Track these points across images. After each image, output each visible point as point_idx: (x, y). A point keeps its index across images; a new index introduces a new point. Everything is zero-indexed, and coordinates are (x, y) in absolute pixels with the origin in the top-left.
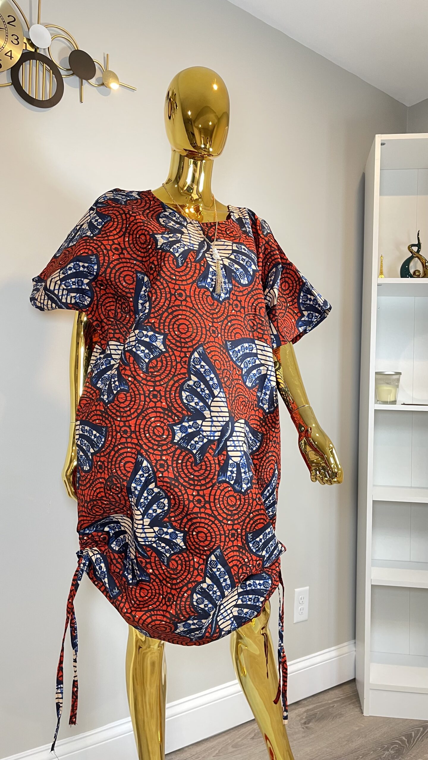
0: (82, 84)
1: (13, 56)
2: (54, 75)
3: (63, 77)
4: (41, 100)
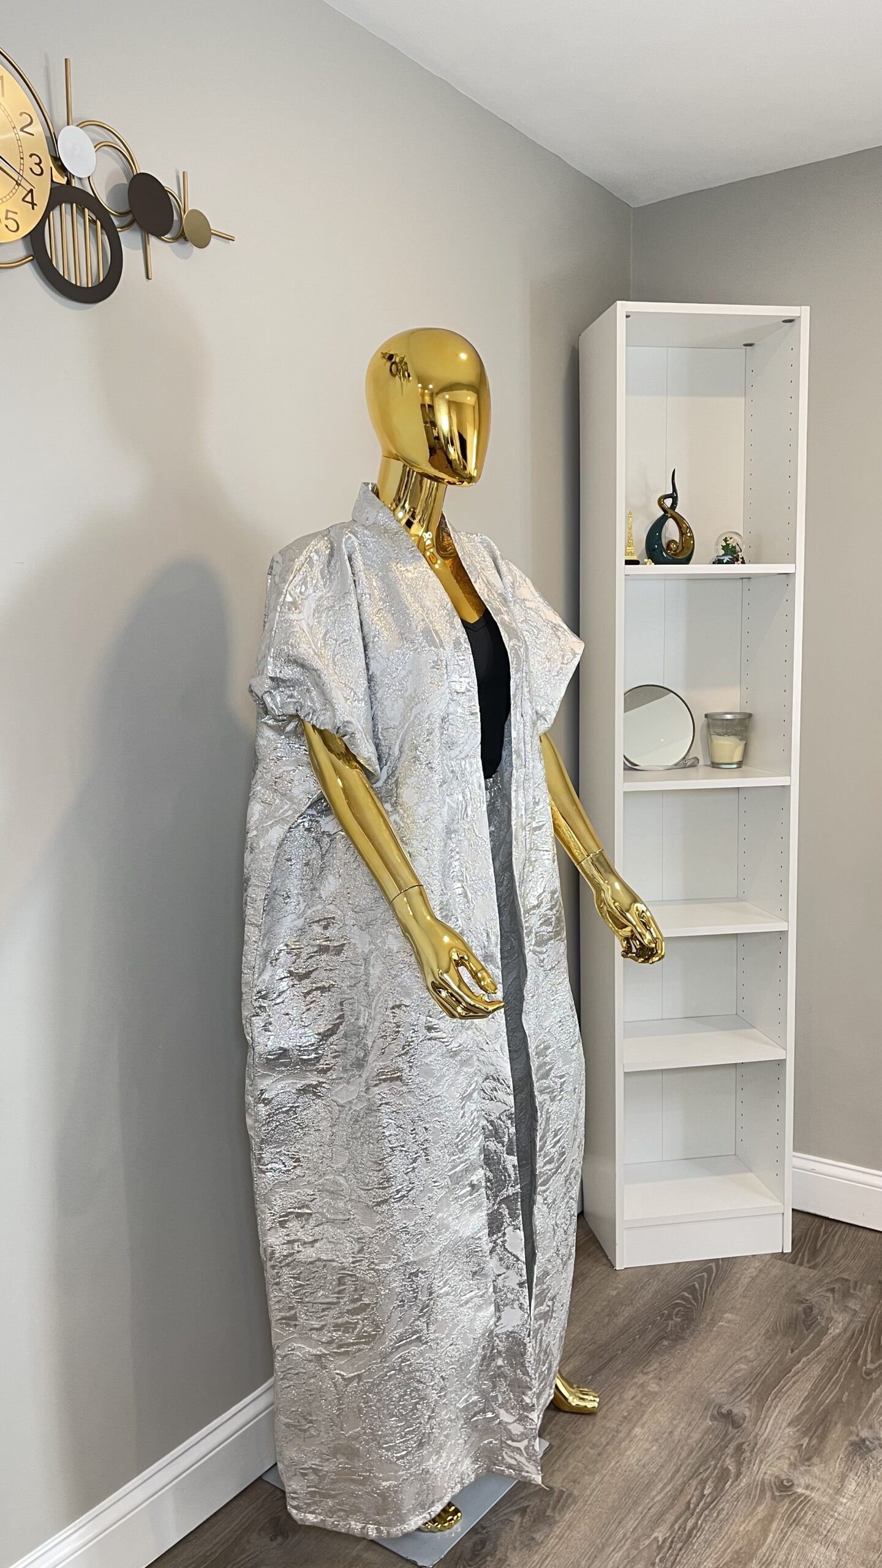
0: (147, 243)
1: (35, 202)
2: (104, 232)
3: (118, 230)
4: (86, 286)
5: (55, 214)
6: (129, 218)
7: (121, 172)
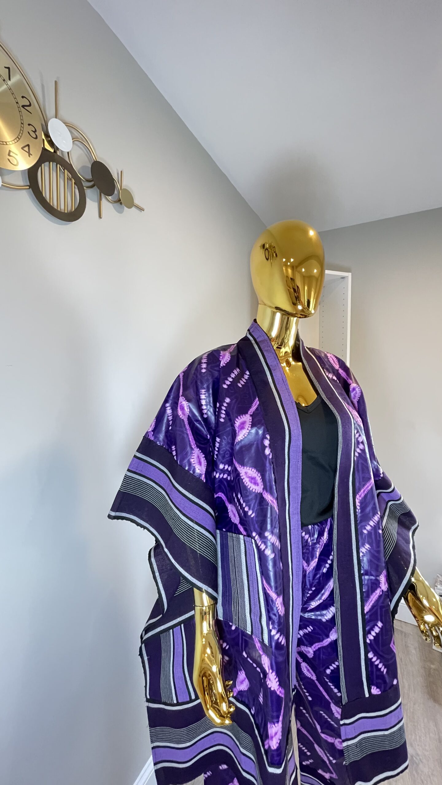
0: (100, 199)
1: (31, 153)
2: (76, 187)
3: (85, 188)
4: (63, 211)
5: (45, 167)
6: (91, 184)
7: (86, 158)
